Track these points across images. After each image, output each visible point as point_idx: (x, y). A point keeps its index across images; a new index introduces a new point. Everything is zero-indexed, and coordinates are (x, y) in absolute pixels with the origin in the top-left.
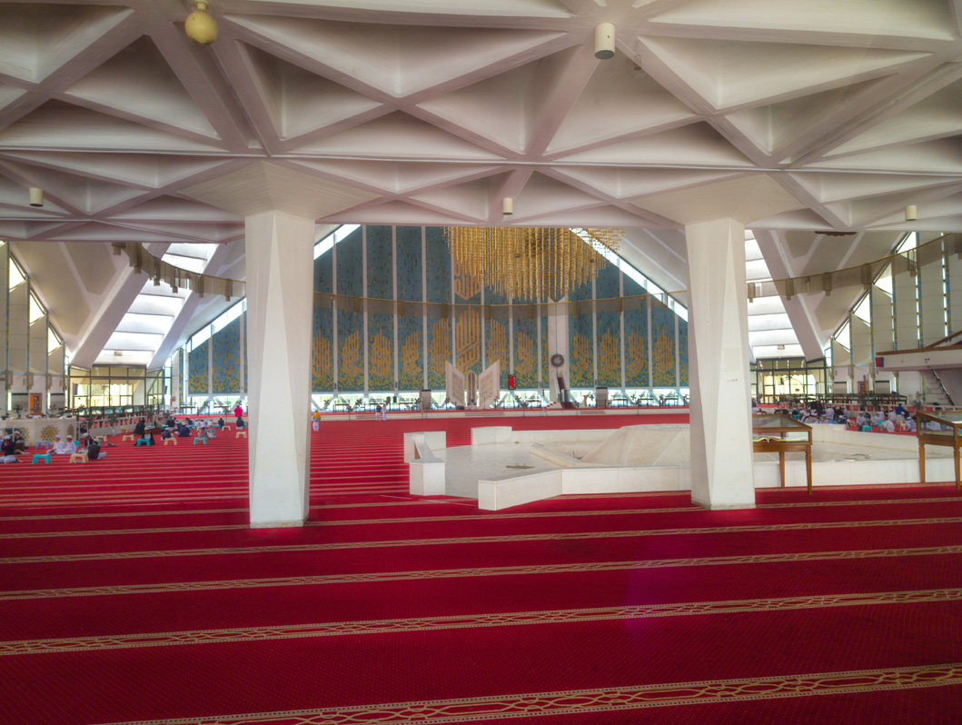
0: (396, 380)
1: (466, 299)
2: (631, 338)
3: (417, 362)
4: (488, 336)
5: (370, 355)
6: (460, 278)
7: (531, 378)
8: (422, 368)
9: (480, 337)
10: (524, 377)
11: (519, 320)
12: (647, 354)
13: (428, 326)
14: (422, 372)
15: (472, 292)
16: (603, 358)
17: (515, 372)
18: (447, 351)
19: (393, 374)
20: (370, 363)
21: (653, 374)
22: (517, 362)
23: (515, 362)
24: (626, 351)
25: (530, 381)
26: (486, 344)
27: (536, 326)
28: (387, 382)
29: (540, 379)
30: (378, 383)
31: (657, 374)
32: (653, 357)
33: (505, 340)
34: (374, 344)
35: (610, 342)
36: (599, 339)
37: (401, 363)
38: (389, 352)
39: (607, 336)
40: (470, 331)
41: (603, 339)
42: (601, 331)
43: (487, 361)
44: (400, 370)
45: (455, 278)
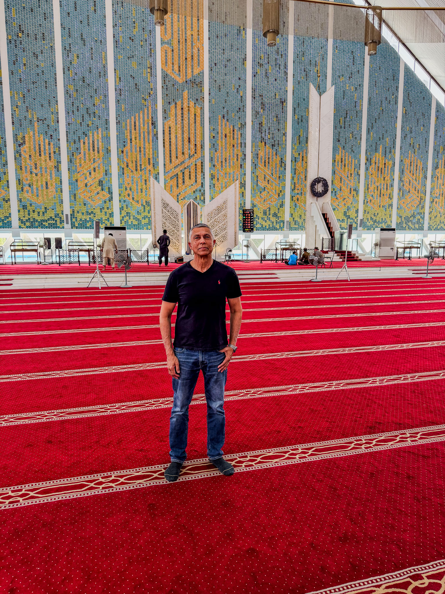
0: (67, 211)
1: (180, 80)
2: (407, 162)
3: (101, 183)
4: (214, 146)
5: (20, 168)
6: (169, 43)
7: (275, 215)
8: (110, 192)
9: (202, 147)
10: (265, 213)
11: (261, 124)
12: (425, 186)
13: (118, 123)
14: (111, 199)
15: (189, 70)
16: (371, 188)
17: (254, 206)
18: (151, 167)
19: (62, 202)
20: (19, 181)
21: (430, 213)
22: (257, 189)
23: (253, 189)
24: (401, 180)
25: (274, 219)
26: (211, 159)
27: (285, 134)
28: (50, 214)
29: (287, 217)
30: (35, 216)
31: (434, 213)
32: (432, 189)
33: (240, 154)
34: (25, 147)
35: (381, 166)
36: (368, 160)
37: (73, 183)
38: (51, 164)
39: (378, 156)
40: (186, 135)
41: (373, 161)
42: (373, 148)
43: (212, 186)
44: (74, 196)
45: (162, 43)
